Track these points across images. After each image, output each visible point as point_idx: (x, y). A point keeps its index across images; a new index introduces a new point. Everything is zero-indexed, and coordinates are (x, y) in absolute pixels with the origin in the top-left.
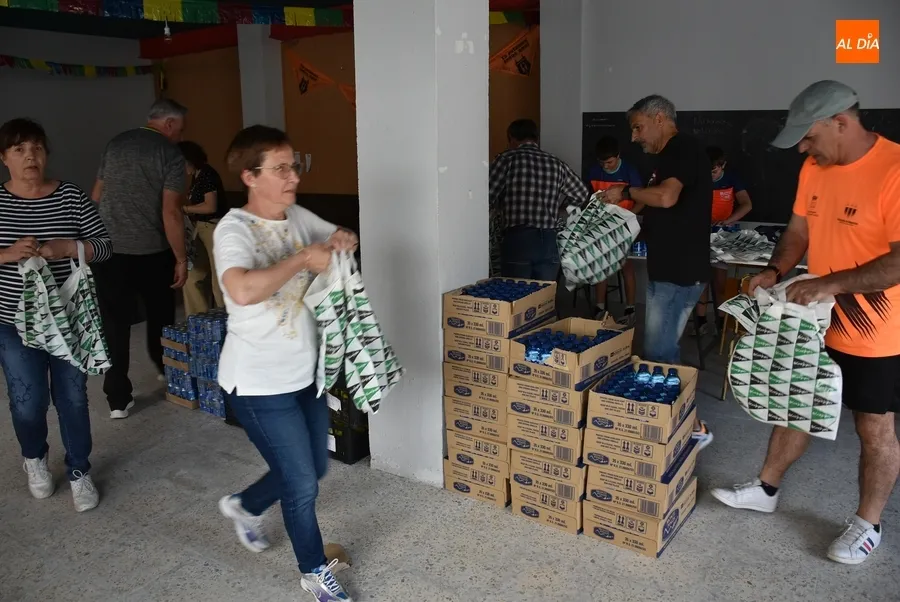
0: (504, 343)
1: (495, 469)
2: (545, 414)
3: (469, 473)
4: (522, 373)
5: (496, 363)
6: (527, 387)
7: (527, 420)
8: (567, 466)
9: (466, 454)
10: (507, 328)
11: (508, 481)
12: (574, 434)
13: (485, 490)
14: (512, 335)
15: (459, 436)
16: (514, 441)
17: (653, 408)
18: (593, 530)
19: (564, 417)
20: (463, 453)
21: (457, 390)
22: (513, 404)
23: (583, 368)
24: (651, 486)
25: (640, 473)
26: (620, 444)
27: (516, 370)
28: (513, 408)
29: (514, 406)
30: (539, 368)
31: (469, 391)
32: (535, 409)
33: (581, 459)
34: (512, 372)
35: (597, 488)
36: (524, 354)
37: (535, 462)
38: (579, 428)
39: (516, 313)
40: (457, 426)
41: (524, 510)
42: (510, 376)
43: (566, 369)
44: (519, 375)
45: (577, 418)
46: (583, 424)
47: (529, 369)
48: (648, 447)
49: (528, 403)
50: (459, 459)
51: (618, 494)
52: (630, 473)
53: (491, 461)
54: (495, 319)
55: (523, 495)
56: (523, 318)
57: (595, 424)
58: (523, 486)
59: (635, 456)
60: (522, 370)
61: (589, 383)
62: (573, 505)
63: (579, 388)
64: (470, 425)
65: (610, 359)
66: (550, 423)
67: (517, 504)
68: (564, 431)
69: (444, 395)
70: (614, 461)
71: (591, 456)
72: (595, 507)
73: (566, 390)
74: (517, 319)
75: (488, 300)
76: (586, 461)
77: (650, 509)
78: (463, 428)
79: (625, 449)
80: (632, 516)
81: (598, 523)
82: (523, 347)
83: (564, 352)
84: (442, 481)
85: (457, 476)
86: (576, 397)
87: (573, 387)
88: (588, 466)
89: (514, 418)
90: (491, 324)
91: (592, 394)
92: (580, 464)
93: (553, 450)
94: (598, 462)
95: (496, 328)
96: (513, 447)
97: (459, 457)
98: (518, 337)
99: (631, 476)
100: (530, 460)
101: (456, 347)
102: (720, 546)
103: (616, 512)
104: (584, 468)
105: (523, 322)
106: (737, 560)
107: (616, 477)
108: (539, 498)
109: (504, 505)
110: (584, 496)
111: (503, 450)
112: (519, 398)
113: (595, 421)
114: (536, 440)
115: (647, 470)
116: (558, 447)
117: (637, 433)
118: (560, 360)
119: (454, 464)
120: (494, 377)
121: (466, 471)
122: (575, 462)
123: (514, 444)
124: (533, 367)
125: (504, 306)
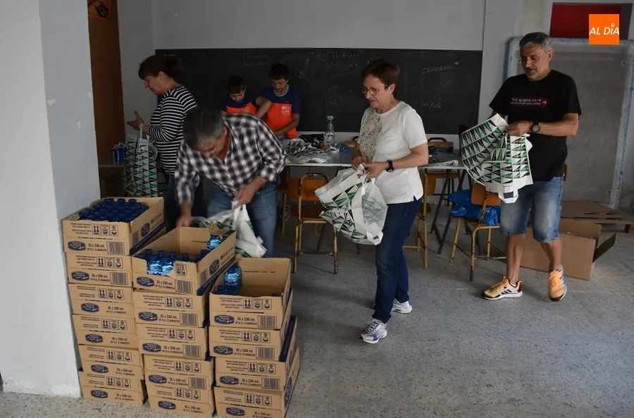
0: (126, 259)
1: (129, 373)
2: (172, 319)
3: (105, 381)
4: (146, 285)
5: (120, 279)
6: (152, 298)
7: (155, 326)
8: (197, 361)
9: (100, 364)
10: (127, 247)
11: (143, 382)
12: (199, 333)
13: (122, 393)
14: (132, 252)
15: (92, 349)
16: (145, 347)
17: (267, 301)
18: (225, 410)
19: (190, 319)
20: (97, 363)
21: (84, 307)
22: (140, 314)
23: (201, 274)
24: (271, 366)
25: (261, 356)
26: (241, 335)
27: (139, 283)
28: (141, 318)
29: (142, 316)
30: (162, 279)
31: (96, 307)
32: (162, 316)
33: (208, 353)
34: (136, 285)
35: (225, 375)
36: (146, 268)
37: (168, 362)
38: (204, 327)
39: (134, 231)
40: (88, 340)
41: (161, 404)
42: (134, 289)
43: (187, 278)
44: (142, 287)
45: (201, 319)
46: (206, 323)
47: (152, 281)
48: (266, 335)
49: (155, 312)
50: (94, 370)
51: (244, 377)
52: (252, 357)
53: (125, 367)
54: (115, 239)
55: (159, 392)
56: (140, 233)
57: (217, 321)
58: (159, 384)
59: (255, 343)
60: (145, 283)
61: (207, 286)
62: (205, 394)
63: (200, 292)
64: (100, 337)
65: (221, 261)
66: (177, 326)
67: (154, 400)
68: (190, 332)
69: (72, 313)
70: (238, 350)
71: (217, 350)
72: (225, 391)
73: (188, 296)
74: (135, 237)
75: (106, 223)
76: (212, 354)
77: (272, 384)
78: (94, 341)
79: (246, 339)
80: (258, 394)
81: (229, 404)
82: (144, 262)
83: (184, 263)
84: (79, 392)
85: (94, 385)
86: (198, 301)
87: (195, 293)
88: (215, 357)
89: (143, 326)
90: (111, 244)
91: (212, 296)
92: (208, 357)
93: (183, 349)
94: (223, 353)
95: (116, 248)
96: (144, 352)
97: (94, 368)
98: (138, 252)
99: (252, 360)
100: (162, 362)
101: (79, 268)
102: (327, 400)
103: (244, 392)
104: (212, 360)
105: (140, 238)
106: (343, 409)
107: (241, 363)
108: (173, 392)
109: (141, 403)
110: (214, 384)
111: (135, 356)
112: (146, 308)
113: (217, 319)
114: (166, 343)
115: (266, 353)
116: (187, 346)
117: (255, 324)
118: (181, 271)
119: (88, 375)
120: (119, 292)
121: (102, 379)
122: (203, 356)
123: (145, 349)
124: (155, 278)
125: (122, 227)
